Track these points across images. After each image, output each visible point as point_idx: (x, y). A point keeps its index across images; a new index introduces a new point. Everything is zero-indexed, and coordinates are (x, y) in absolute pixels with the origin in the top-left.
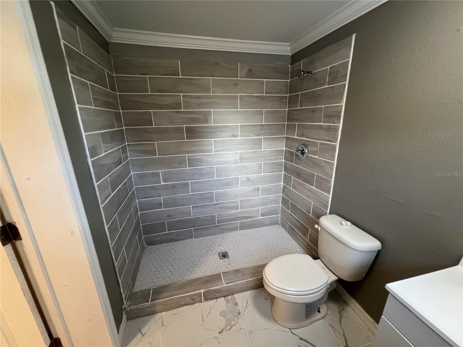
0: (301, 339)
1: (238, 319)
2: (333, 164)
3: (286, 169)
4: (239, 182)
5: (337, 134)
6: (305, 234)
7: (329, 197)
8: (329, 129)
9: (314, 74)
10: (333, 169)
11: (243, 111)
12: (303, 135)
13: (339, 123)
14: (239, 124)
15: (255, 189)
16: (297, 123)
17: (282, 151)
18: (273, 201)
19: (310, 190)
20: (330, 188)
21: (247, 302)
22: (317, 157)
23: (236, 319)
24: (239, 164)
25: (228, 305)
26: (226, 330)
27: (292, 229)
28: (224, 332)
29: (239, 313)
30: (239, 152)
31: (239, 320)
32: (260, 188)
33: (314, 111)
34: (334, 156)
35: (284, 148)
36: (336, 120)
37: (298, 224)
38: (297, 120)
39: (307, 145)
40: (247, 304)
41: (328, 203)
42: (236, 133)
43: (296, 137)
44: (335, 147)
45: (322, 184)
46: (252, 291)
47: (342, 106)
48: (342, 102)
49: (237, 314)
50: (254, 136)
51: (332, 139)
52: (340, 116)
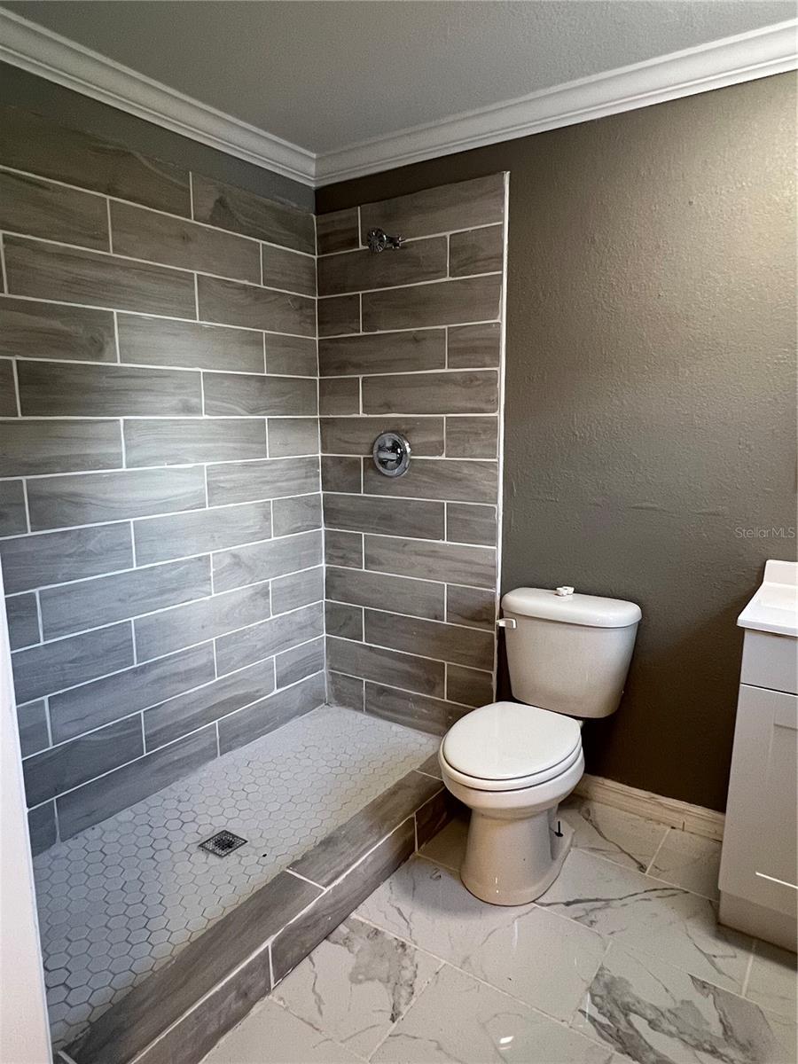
0: (568, 904)
1: (412, 960)
2: (494, 466)
3: (331, 515)
4: (212, 575)
5: (496, 392)
6: (431, 686)
7: (494, 553)
8: (472, 381)
9: (404, 247)
10: (496, 479)
11: (211, 329)
12: (388, 407)
13: (498, 365)
14: (202, 370)
15: (257, 593)
16: (361, 377)
17: (313, 462)
18: (305, 627)
19: (433, 554)
20: (495, 526)
21: (399, 909)
22: (443, 458)
23: (406, 962)
24: (207, 508)
25: (356, 949)
26: (403, 1001)
27: (382, 691)
28: (404, 1009)
29: (403, 945)
30: (206, 464)
31: (417, 959)
32: (270, 588)
33: (416, 339)
34: (494, 446)
35: (320, 455)
36: (487, 359)
37: (406, 667)
38: (359, 367)
39: (407, 432)
40: (401, 913)
41: (495, 567)
42: (194, 401)
43: (362, 415)
44: (494, 422)
45: (467, 525)
46: (388, 880)
47: (499, 324)
48: (499, 316)
49: (400, 950)
50: (245, 412)
51: (483, 406)
52: (498, 349)
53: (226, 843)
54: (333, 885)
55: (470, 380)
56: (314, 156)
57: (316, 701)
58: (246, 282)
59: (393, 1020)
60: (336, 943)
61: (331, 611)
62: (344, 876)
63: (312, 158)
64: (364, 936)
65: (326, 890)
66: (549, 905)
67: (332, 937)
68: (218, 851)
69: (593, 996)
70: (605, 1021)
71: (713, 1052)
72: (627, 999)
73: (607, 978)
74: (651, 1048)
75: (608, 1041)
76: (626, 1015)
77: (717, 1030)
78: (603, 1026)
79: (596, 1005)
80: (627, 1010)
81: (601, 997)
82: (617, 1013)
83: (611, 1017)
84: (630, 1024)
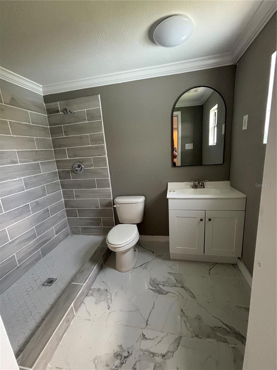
0: (141, 266)
2: (107, 169)
3: (63, 186)
4: (30, 209)
5: (105, 151)
6: (98, 224)
7: (110, 190)
8: (98, 148)
9: (73, 113)
10: (108, 172)
11: (17, 137)
12: (76, 156)
13: (104, 143)
14: (16, 150)
15: (45, 211)
16: (66, 148)
17: (56, 172)
19: (94, 192)
20: (109, 183)
21: (103, 282)
22: (93, 168)
23: (108, 294)
24: (25, 191)
25: (95, 295)
26: (110, 303)
27: (85, 228)
28: (111, 305)
29: (106, 290)
30: (22, 178)
32: (49, 209)
33: (81, 138)
34: (106, 164)
35: (57, 170)
36: (101, 142)
37: (91, 221)
38: (65, 146)
39: (82, 162)
41: (110, 193)
42: (15, 160)
43: (68, 158)
44: (105, 158)
45: (102, 184)
47: (103, 134)
48: (102, 132)
49: (106, 291)
50: (32, 161)
51: (102, 154)
52: (103, 139)
53: (51, 282)
54: (86, 282)
55: (97, 148)
56: (42, 86)
57: (67, 235)
58: (26, 123)
59: (109, 309)
60: (89, 296)
61: (67, 211)
62: (88, 279)
63: (41, 87)
64: (96, 291)
65: (84, 285)
66: (137, 268)
67: (88, 295)
68: (48, 285)
69: (151, 284)
70: (154, 289)
71: (175, 286)
72: (158, 282)
73: (153, 280)
74: (164, 290)
75: (156, 293)
76: (158, 286)
77: (175, 282)
78: (154, 290)
79: (152, 286)
80: (158, 284)
81: (152, 284)
82: (157, 286)
83: (156, 287)
84: (159, 287)
